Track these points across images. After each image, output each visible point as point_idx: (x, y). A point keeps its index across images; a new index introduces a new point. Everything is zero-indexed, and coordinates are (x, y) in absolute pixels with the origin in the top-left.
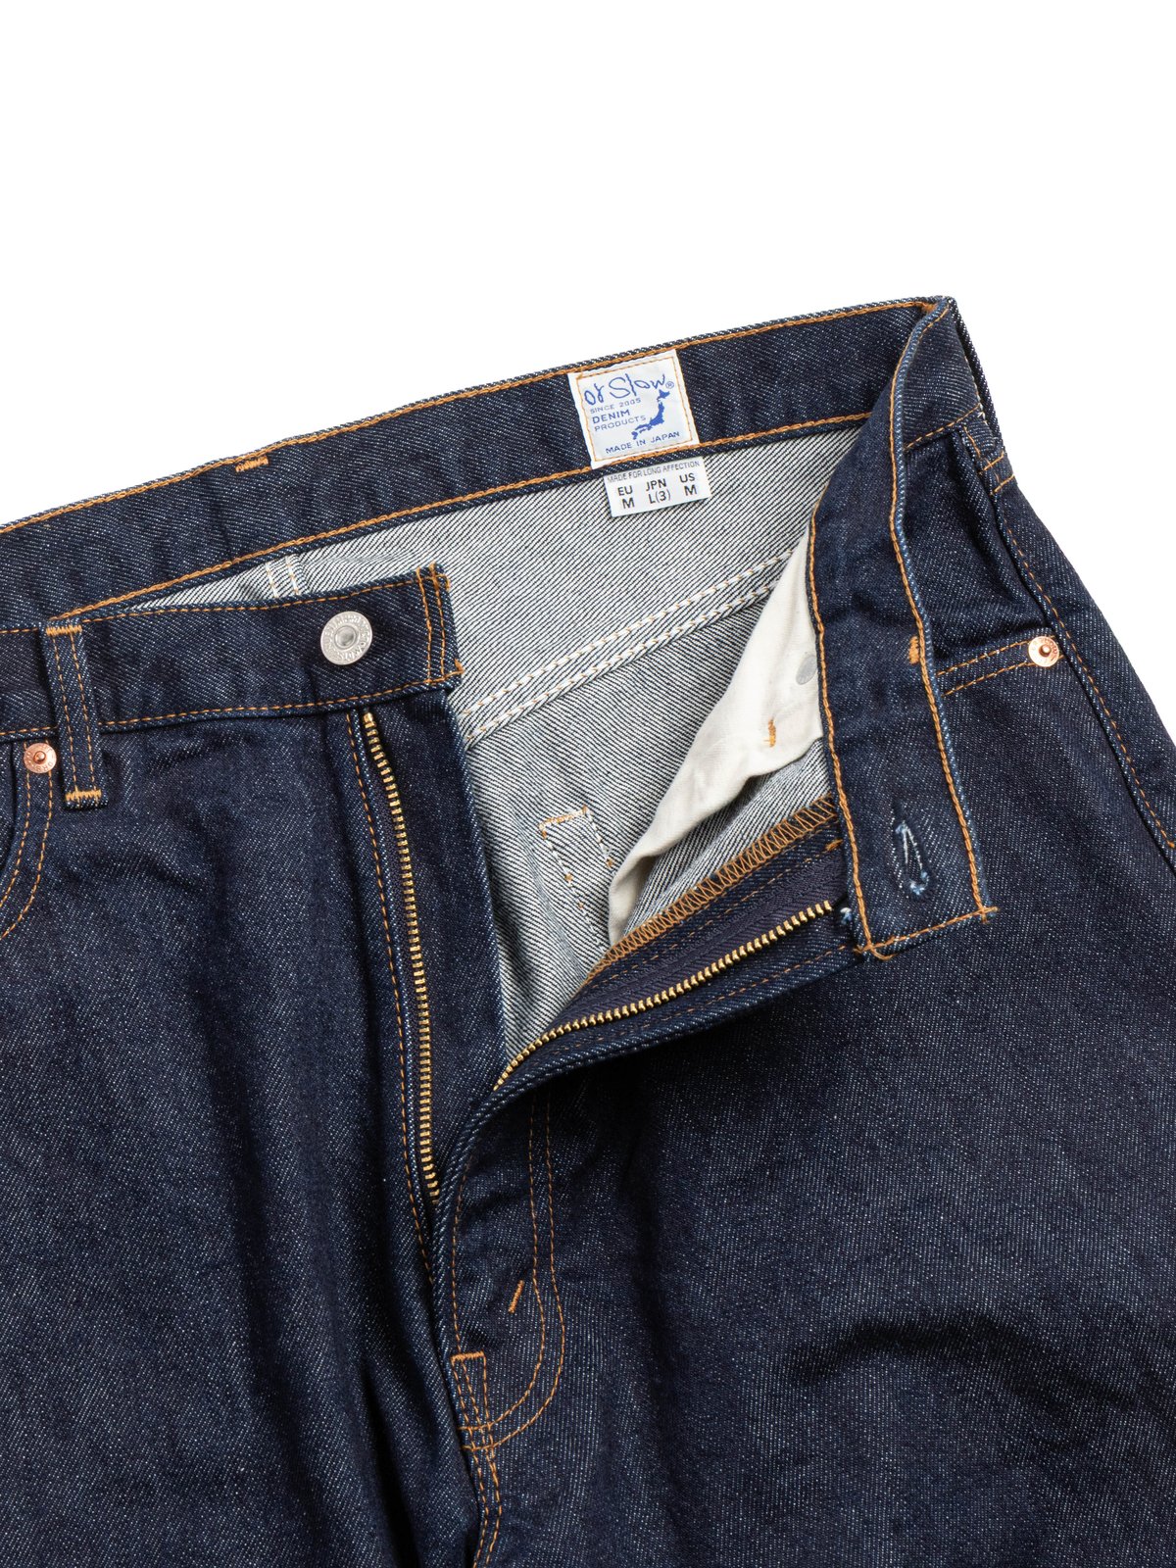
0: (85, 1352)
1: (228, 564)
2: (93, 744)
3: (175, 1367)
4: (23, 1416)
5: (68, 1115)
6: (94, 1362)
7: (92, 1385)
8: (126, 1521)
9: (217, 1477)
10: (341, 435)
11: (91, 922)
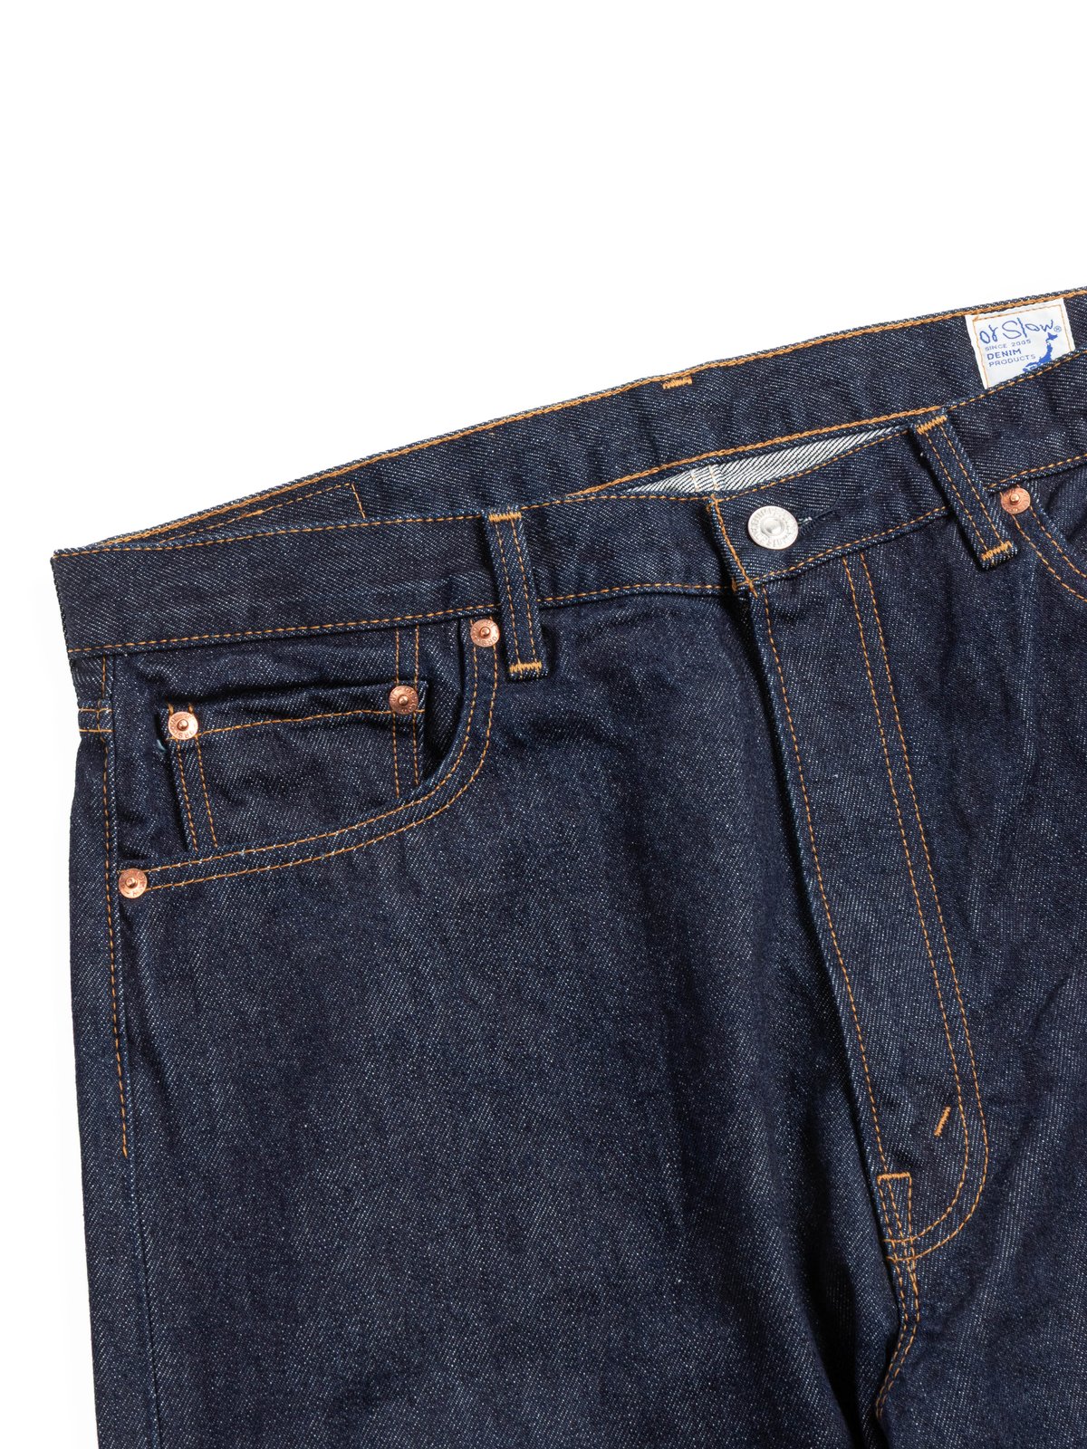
0: (535, 1173)
1: (655, 470)
2: (532, 620)
3: (616, 1187)
4: (479, 1231)
5: (516, 958)
6: (544, 1182)
7: (541, 1203)
8: (574, 1327)
9: (657, 1288)
10: (757, 361)
11: (535, 782)
